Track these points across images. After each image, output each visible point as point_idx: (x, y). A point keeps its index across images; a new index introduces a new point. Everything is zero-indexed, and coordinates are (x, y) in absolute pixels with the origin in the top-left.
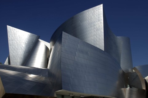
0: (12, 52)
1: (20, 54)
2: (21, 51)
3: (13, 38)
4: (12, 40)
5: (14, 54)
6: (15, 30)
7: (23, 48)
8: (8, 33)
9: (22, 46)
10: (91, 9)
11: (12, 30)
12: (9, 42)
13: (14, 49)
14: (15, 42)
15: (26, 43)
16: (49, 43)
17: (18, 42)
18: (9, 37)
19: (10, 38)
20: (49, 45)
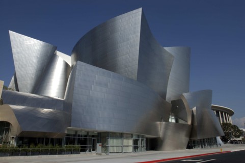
0: (19, 70)
1: (30, 72)
2: (31, 69)
3: (18, 50)
4: (18, 53)
5: (22, 73)
6: (20, 37)
7: (34, 65)
8: (11, 42)
9: (33, 61)
10: (125, 15)
11: (17, 37)
12: (14, 56)
13: (22, 66)
14: (23, 56)
15: (37, 57)
16: (70, 56)
17: (27, 56)
18: (14, 48)
19: (14, 50)
20: (69, 60)
